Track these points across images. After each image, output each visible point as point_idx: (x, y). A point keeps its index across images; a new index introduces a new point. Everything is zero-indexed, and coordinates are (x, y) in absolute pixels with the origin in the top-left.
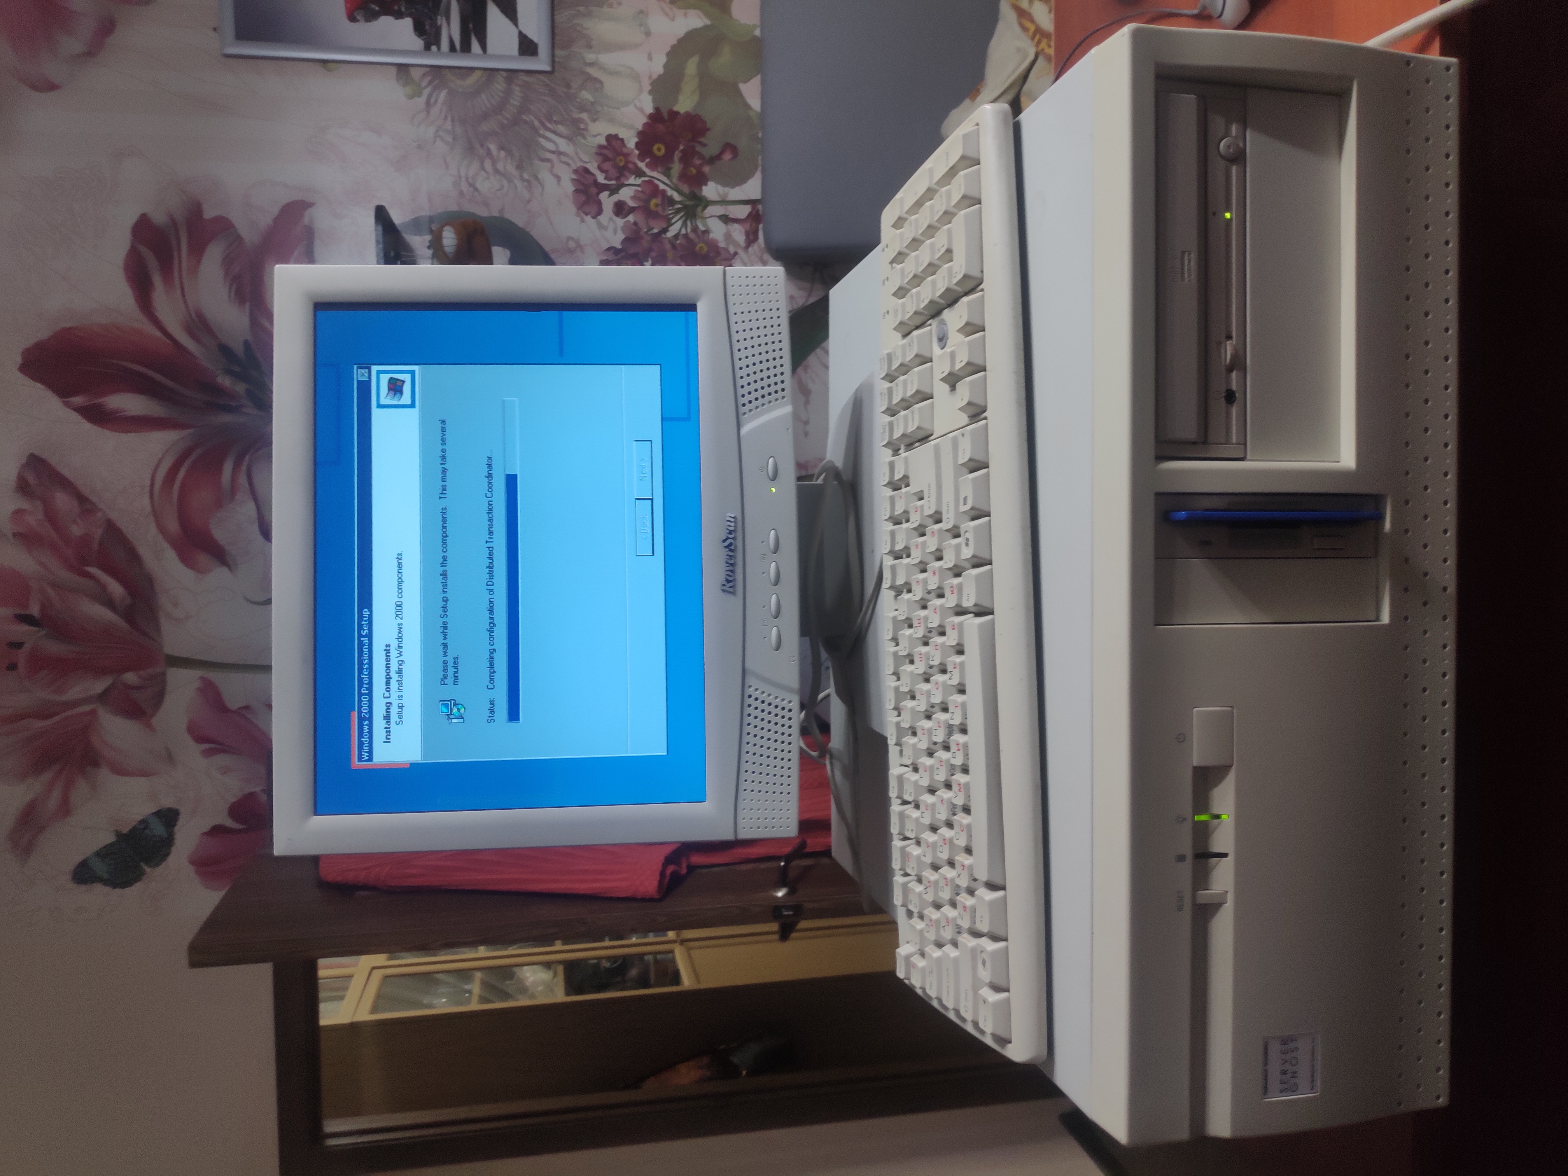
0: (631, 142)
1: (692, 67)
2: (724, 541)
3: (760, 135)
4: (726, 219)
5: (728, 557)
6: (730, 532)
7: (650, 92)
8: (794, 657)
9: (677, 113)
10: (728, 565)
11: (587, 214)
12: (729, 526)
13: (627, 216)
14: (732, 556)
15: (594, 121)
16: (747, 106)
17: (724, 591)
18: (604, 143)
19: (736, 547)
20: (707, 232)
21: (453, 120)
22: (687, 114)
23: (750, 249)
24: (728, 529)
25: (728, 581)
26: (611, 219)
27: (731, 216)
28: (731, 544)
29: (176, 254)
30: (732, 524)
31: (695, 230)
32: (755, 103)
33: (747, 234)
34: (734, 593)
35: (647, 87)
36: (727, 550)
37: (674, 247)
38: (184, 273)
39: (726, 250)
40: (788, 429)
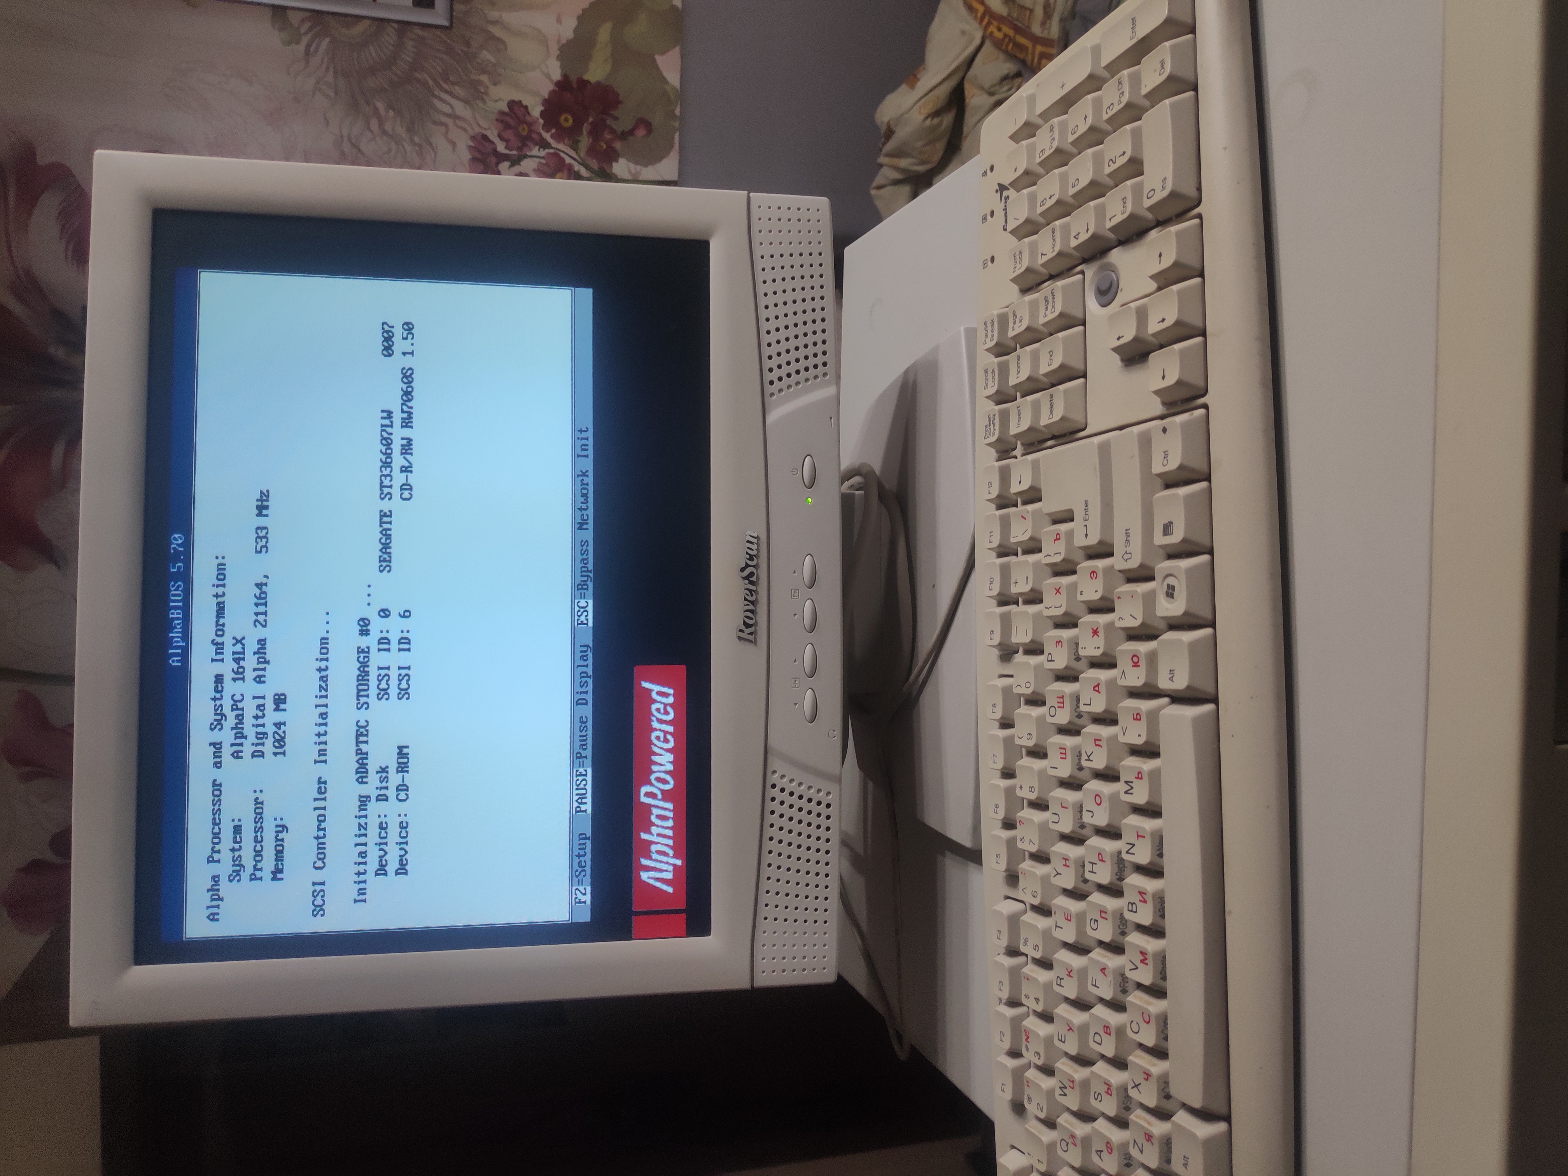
0: (536, 111)
1: (604, 34)
2: (742, 570)
3: (678, 112)
5: (748, 592)
6: (751, 558)
7: (558, 58)
8: (834, 731)
9: (588, 82)
10: (747, 603)
12: (748, 548)
14: (754, 591)
15: (495, 84)
16: (665, 81)
17: (740, 638)
18: (506, 110)
19: (758, 578)
21: (335, 72)
22: (598, 83)
24: (747, 553)
25: (746, 626)
28: (752, 574)
30: (754, 547)
32: (673, 78)
34: (754, 642)
35: (555, 51)
36: (747, 582)
38: (12, 226)
40: (831, 418)
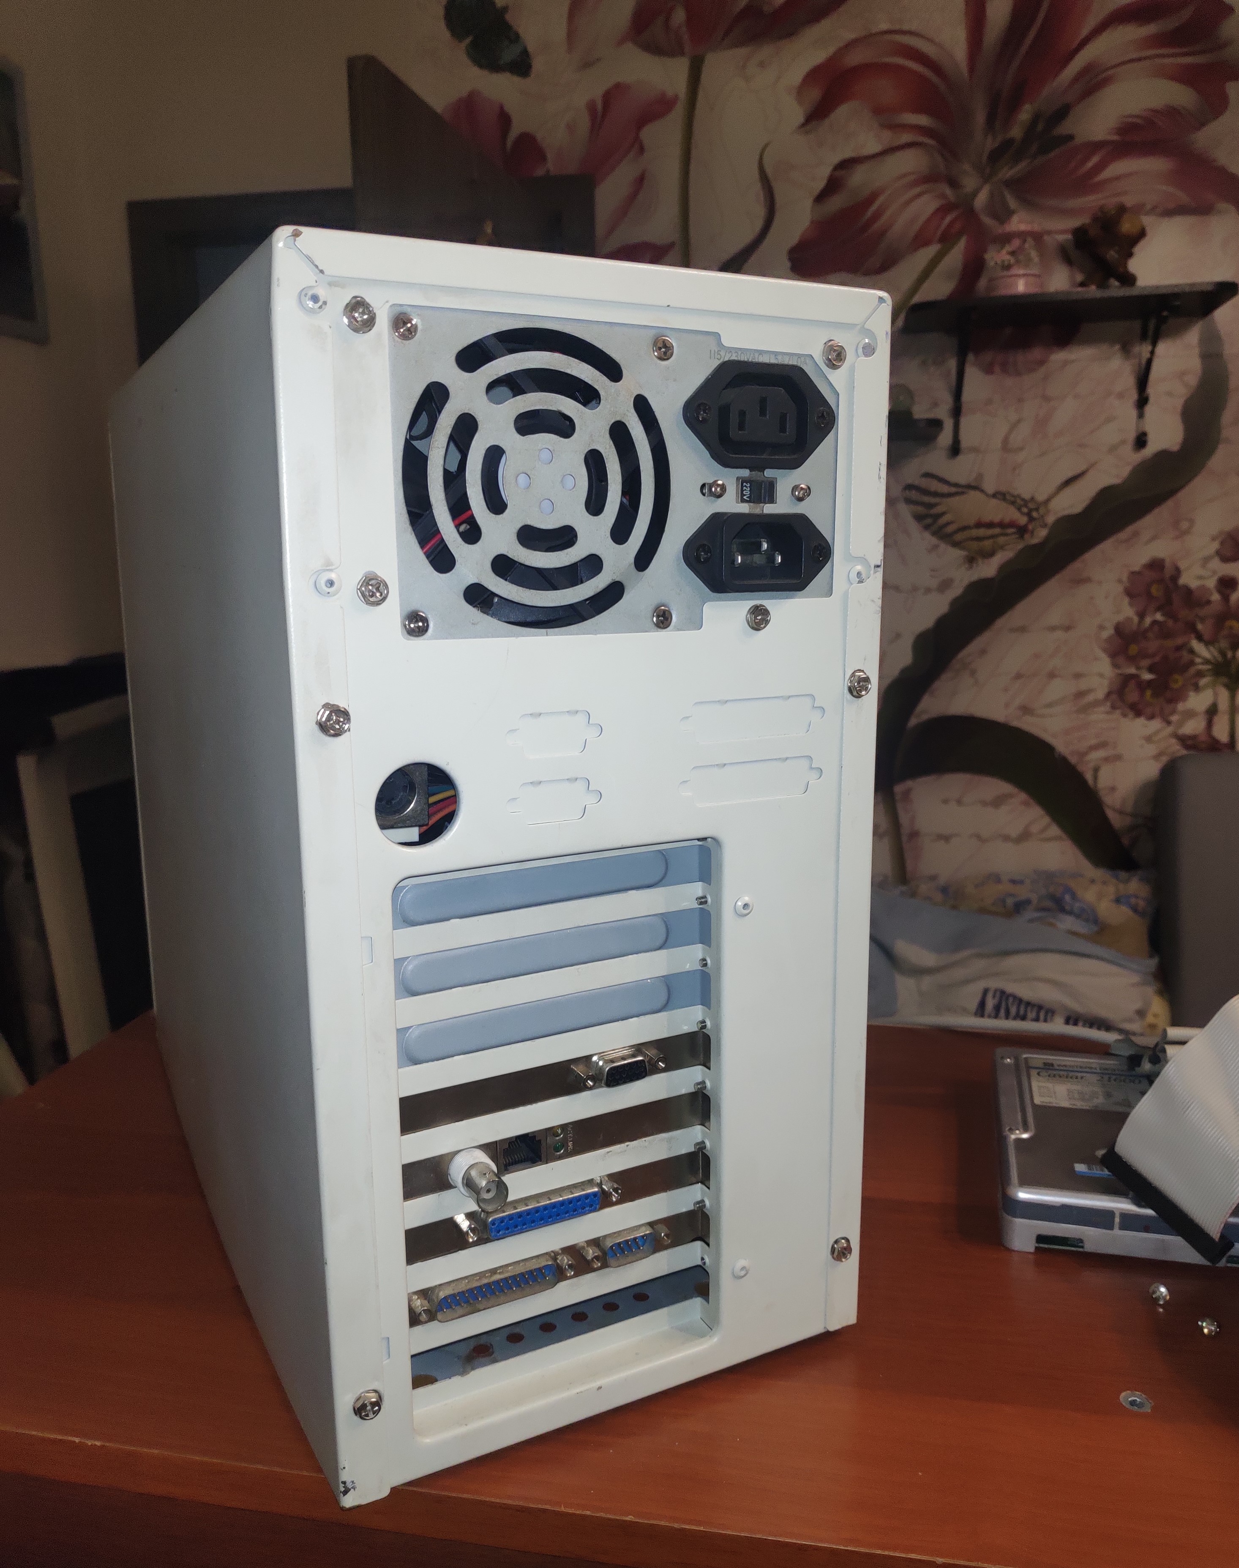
4: (1212, 712)
11: (1222, 543)
13: (1220, 592)
20: (1197, 688)
23: (1174, 741)
26: (1214, 572)
27: (1216, 719)
29: (1185, 50)
31: (1200, 674)
33: (1194, 737)
37: (1178, 648)
38: (1158, 61)
39: (1174, 712)
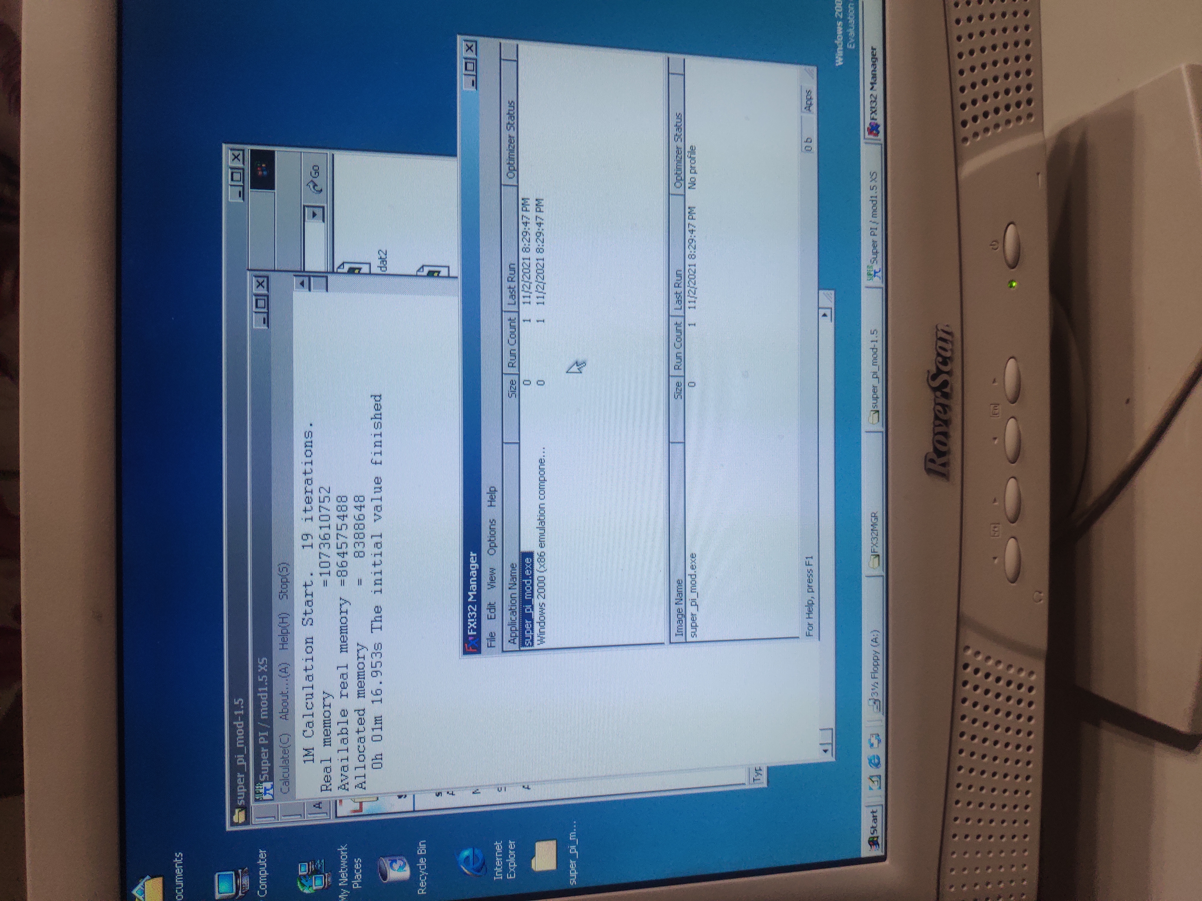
2: (934, 377)
5: (939, 408)
6: (943, 361)
8: (1040, 593)
10: (938, 422)
12: (940, 346)
14: (946, 406)
17: (929, 471)
19: (952, 389)
24: (938, 355)
25: (940, 454)
28: (945, 384)
30: (948, 346)
34: (945, 476)
36: (938, 394)
40: (1038, 174)
